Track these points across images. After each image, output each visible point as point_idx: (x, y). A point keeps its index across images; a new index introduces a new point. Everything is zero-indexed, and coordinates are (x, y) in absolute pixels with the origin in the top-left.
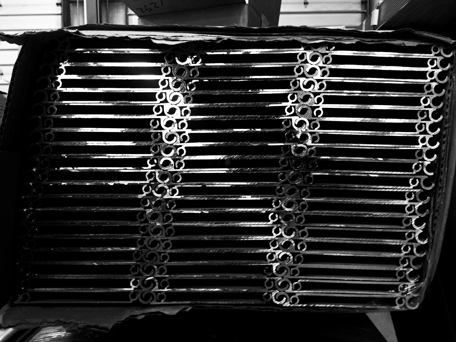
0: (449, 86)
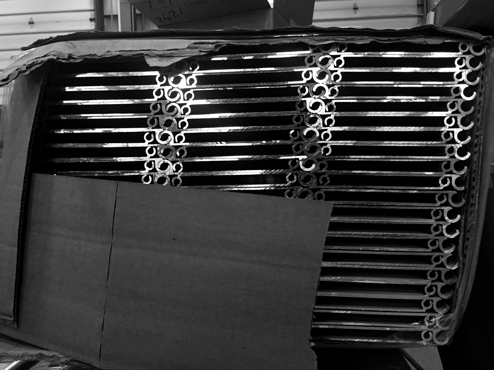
0: (481, 88)
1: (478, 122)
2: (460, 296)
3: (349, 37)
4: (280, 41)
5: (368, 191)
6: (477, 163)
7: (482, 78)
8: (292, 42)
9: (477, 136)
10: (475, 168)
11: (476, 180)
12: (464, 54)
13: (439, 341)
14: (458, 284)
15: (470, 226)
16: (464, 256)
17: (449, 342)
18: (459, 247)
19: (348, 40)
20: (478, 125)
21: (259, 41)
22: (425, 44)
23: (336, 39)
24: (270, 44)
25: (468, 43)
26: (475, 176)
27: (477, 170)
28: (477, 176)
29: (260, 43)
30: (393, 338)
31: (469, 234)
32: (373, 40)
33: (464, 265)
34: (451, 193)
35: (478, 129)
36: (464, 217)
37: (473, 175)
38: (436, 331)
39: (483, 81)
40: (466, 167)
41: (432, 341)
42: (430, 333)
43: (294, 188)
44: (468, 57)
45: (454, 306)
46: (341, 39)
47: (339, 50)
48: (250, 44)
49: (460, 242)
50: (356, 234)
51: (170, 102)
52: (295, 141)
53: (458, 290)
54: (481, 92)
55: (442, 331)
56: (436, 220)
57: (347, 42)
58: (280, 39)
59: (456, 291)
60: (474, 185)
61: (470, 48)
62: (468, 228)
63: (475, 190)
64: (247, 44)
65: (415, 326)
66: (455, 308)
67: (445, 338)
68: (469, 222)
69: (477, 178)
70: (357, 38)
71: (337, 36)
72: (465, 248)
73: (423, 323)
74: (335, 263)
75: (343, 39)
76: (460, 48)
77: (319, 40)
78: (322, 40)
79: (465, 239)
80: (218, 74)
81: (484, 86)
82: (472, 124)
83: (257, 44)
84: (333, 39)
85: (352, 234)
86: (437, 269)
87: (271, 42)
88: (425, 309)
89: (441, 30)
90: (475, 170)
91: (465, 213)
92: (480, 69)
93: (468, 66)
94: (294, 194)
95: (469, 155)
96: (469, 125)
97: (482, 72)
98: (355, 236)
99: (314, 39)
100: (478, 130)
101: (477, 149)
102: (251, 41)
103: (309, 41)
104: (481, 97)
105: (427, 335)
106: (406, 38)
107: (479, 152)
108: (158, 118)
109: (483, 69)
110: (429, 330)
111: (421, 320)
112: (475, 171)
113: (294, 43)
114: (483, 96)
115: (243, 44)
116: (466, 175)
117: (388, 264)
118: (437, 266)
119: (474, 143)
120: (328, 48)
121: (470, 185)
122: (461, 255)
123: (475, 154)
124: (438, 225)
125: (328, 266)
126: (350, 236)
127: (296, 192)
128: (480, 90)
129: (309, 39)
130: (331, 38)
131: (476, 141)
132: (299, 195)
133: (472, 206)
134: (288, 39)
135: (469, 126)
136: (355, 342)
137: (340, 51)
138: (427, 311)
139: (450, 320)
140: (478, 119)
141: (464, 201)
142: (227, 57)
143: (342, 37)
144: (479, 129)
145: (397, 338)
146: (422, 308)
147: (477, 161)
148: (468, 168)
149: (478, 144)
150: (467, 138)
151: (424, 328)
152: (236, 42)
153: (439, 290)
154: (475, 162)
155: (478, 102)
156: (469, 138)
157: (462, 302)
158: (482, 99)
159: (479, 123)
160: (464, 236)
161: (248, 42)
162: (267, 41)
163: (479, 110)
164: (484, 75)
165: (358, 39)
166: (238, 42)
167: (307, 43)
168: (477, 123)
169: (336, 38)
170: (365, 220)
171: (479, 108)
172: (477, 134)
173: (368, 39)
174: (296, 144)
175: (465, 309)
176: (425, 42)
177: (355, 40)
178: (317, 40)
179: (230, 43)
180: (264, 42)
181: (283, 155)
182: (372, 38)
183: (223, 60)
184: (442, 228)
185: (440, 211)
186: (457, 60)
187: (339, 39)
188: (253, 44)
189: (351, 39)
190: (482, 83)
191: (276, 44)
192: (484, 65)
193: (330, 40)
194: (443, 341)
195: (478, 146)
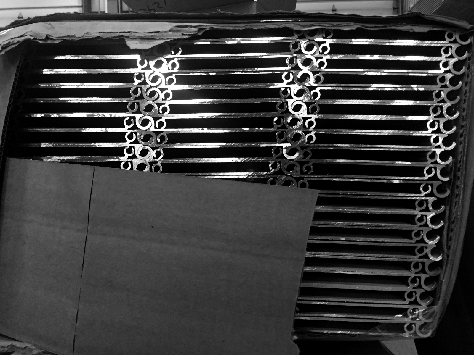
0: (467, 77)
1: (463, 111)
2: (444, 288)
3: (335, 23)
4: (265, 26)
5: (352, 180)
6: (462, 153)
7: (469, 68)
8: (277, 27)
9: (463, 126)
10: (460, 158)
11: (461, 170)
12: (450, 42)
13: (422, 333)
14: (442, 276)
15: (455, 217)
16: (449, 248)
17: (432, 335)
18: (443, 238)
19: (334, 26)
20: (464, 115)
21: (243, 26)
22: (412, 31)
23: (322, 25)
24: (255, 28)
25: (455, 32)
26: (460, 166)
27: (462, 160)
28: (463, 166)
29: (244, 27)
30: (376, 331)
31: (453, 225)
32: (360, 26)
33: (448, 256)
34: (436, 183)
35: (463, 118)
36: (448, 208)
37: (458, 166)
38: (418, 324)
39: (469, 71)
40: (451, 158)
41: (415, 333)
42: (413, 325)
43: (278, 176)
44: (455, 46)
45: (438, 298)
46: (326, 25)
47: (324, 36)
48: (234, 28)
49: (445, 233)
50: (339, 224)
51: (151, 87)
52: (278, 128)
53: (442, 282)
54: (467, 81)
55: (425, 324)
56: (421, 211)
57: (333, 28)
58: (265, 24)
59: (440, 283)
60: (459, 176)
61: (456, 37)
62: (452, 219)
63: (460, 180)
64: (231, 28)
65: (398, 318)
66: (439, 300)
67: (428, 331)
68: (454, 213)
69: (462, 169)
70: (343, 25)
71: (323, 22)
72: (449, 239)
73: (406, 316)
74: (317, 253)
75: (329, 25)
76: (446, 37)
77: (305, 25)
78: (307, 25)
79: (450, 230)
80: (200, 59)
81: (470, 75)
82: (457, 114)
83: (241, 29)
84: (318, 25)
85: (335, 224)
86: (421, 260)
87: (256, 26)
88: (408, 301)
89: (428, 18)
90: (461, 160)
91: (449, 204)
92: (466, 59)
93: (454, 55)
94: (277, 182)
95: (454, 145)
96: (455, 114)
97: (468, 62)
98: (338, 226)
99: (299, 24)
100: (463, 120)
101: (462, 139)
102: (234, 25)
103: (294, 26)
104: (467, 86)
105: (410, 328)
106: (393, 25)
107: (465, 143)
108: (138, 103)
109: (469, 58)
110: (412, 322)
111: (403, 311)
112: (460, 162)
113: (279, 28)
114: (469, 85)
115: (227, 28)
116: (451, 165)
117: (372, 255)
118: (420, 258)
119: (459, 133)
120: (313, 33)
121: (455, 175)
122: (445, 246)
123: (460, 144)
124: (422, 216)
125: (311, 257)
126: (334, 226)
127: (279, 181)
128: (466, 79)
129: (294, 24)
130: (316, 24)
131: (461, 131)
132: (282, 183)
133: (456, 197)
134: (273, 24)
135: (455, 116)
136: (337, 334)
137: (326, 38)
138: (410, 303)
139: (434, 312)
140: (464, 109)
141: (448, 192)
142: (210, 42)
143: (328, 23)
144: (465, 119)
145: (380, 331)
146: (405, 300)
147: (462, 152)
148: (453, 158)
149: (464, 134)
150: (452, 127)
151: (407, 320)
152: (220, 26)
153: (422, 282)
154: (460, 152)
155: (464, 91)
156: (455, 128)
157: (446, 294)
158: (467, 88)
159: (465, 113)
160: (449, 227)
161: (232, 27)
162: (251, 26)
163: (465, 100)
164: (470, 64)
165: (345, 26)
166: (221, 26)
167: (292, 28)
168: (463, 113)
169: (322, 23)
170: (349, 210)
171: (465, 98)
172: (462, 124)
173: (354, 25)
174: (279, 132)
175: (448, 300)
176: (412, 29)
177: (341, 26)
178: (302, 26)
179: (214, 27)
180: (248, 26)
181: (266, 143)
182: (357, 24)
183: (206, 45)
184: (427, 219)
185: (424, 201)
186: (443, 49)
187: (325, 25)
188: (237, 28)
189: (337, 25)
190: (468, 72)
191: (261, 29)
192: (470, 55)
193: (315, 26)
194: (426, 333)
195: (464, 136)
